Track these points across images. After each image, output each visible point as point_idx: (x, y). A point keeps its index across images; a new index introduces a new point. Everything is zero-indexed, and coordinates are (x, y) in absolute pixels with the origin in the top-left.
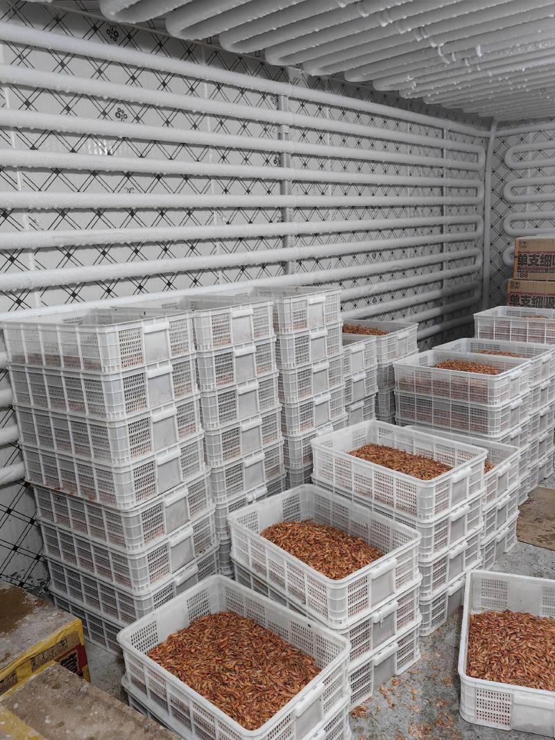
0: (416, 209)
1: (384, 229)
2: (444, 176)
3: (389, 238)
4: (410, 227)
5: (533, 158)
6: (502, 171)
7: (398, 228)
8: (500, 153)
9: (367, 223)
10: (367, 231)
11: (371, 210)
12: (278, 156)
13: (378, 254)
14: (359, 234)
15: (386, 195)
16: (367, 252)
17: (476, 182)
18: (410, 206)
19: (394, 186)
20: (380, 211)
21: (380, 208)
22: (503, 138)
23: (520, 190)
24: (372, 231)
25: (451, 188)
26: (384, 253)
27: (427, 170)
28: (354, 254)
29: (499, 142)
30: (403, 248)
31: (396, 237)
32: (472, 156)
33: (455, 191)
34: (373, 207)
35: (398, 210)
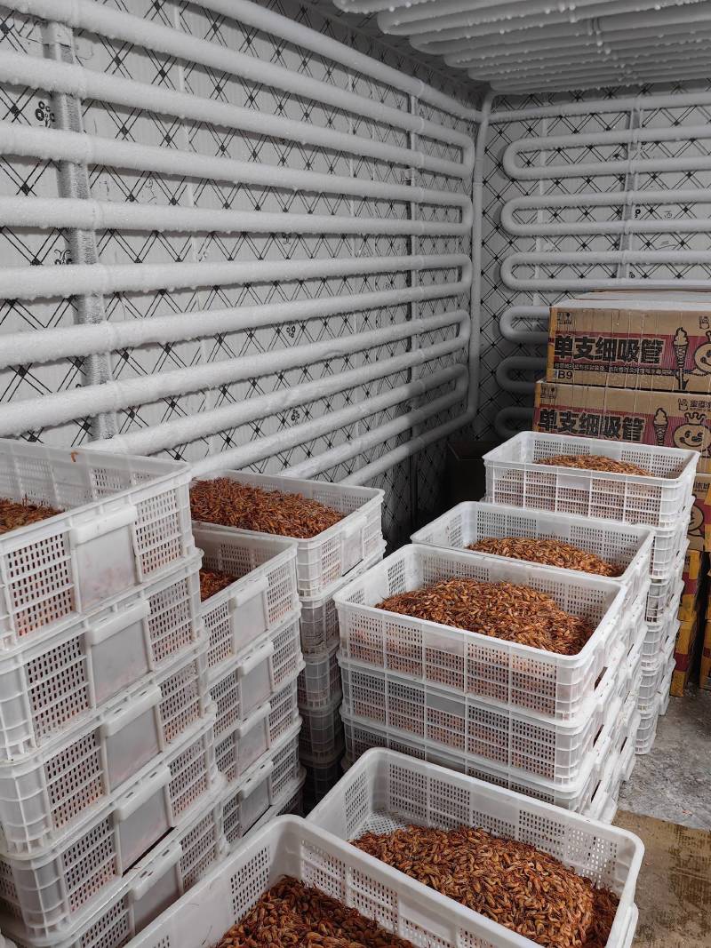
0: (365, 240)
1: (310, 280)
2: (413, 183)
3: (318, 295)
4: (357, 276)
5: (548, 163)
6: (498, 182)
7: (335, 278)
8: (495, 151)
9: (275, 267)
10: (276, 283)
11: (282, 240)
12: (46, 102)
13: (298, 327)
14: (258, 289)
15: (310, 212)
16: (277, 326)
17: (460, 198)
18: (355, 236)
19: (324, 195)
20: (300, 243)
21: (299, 236)
22: (500, 126)
23: (526, 215)
24: (285, 282)
25: (423, 205)
26: (310, 326)
27: (384, 169)
28: (250, 331)
29: (494, 132)
30: (345, 315)
31: (331, 294)
32: (454, 151)
33: (428, 211)
34: (284, 235)
35: (334, 242)
